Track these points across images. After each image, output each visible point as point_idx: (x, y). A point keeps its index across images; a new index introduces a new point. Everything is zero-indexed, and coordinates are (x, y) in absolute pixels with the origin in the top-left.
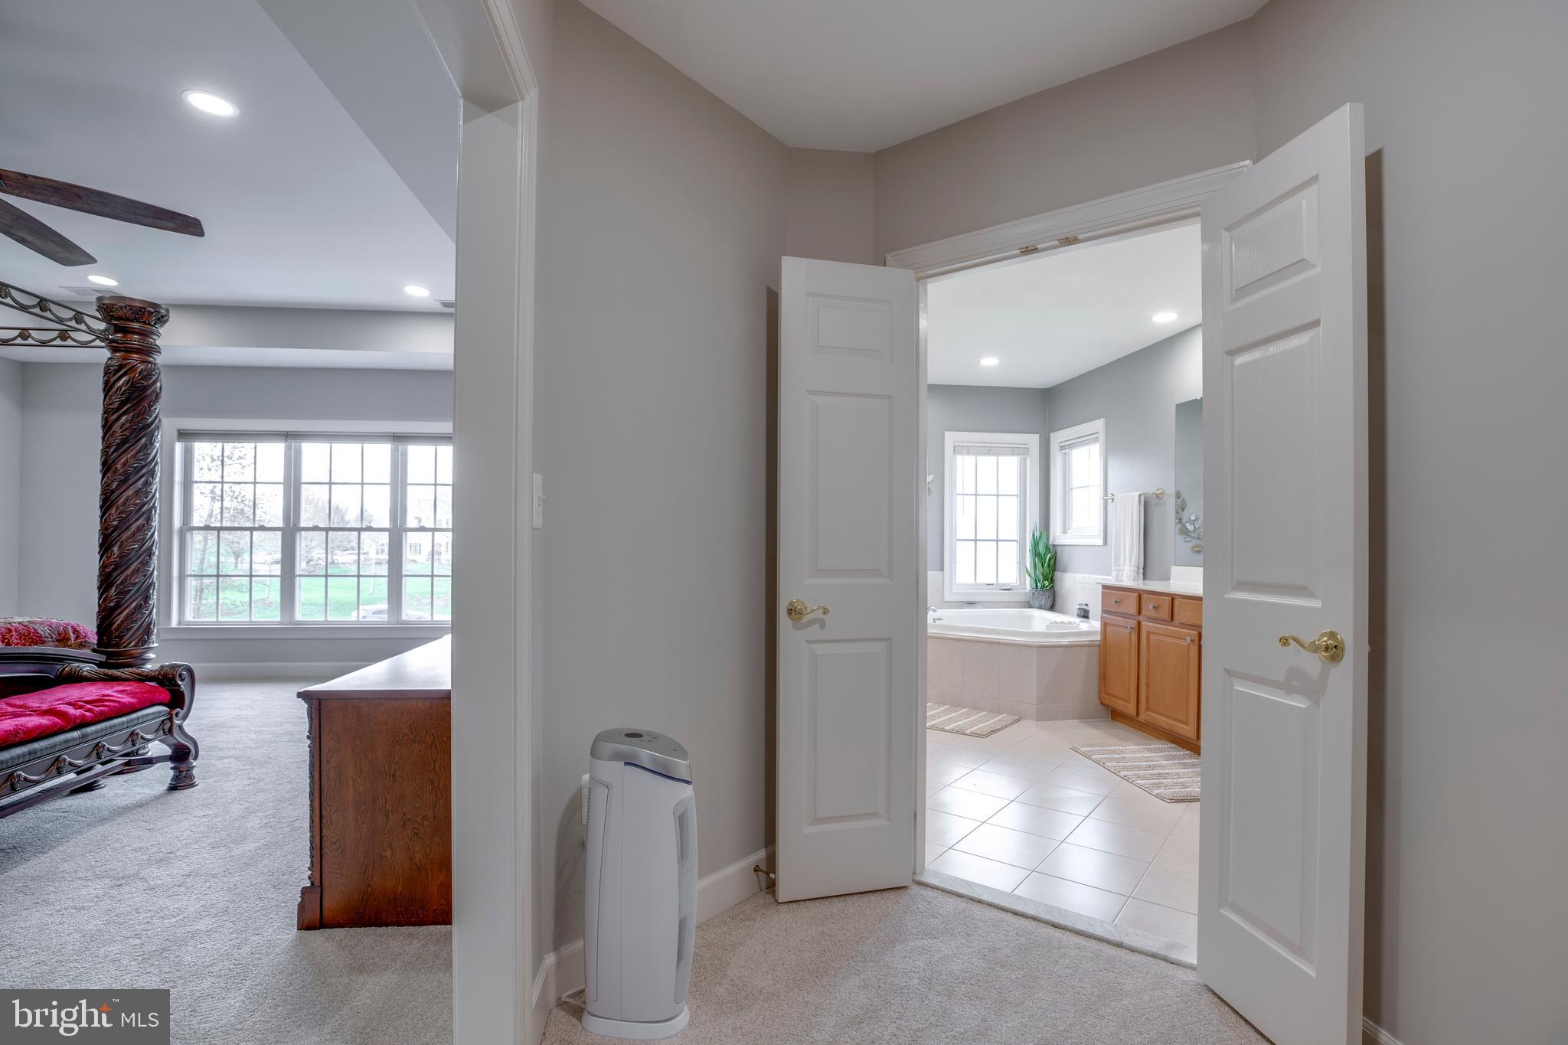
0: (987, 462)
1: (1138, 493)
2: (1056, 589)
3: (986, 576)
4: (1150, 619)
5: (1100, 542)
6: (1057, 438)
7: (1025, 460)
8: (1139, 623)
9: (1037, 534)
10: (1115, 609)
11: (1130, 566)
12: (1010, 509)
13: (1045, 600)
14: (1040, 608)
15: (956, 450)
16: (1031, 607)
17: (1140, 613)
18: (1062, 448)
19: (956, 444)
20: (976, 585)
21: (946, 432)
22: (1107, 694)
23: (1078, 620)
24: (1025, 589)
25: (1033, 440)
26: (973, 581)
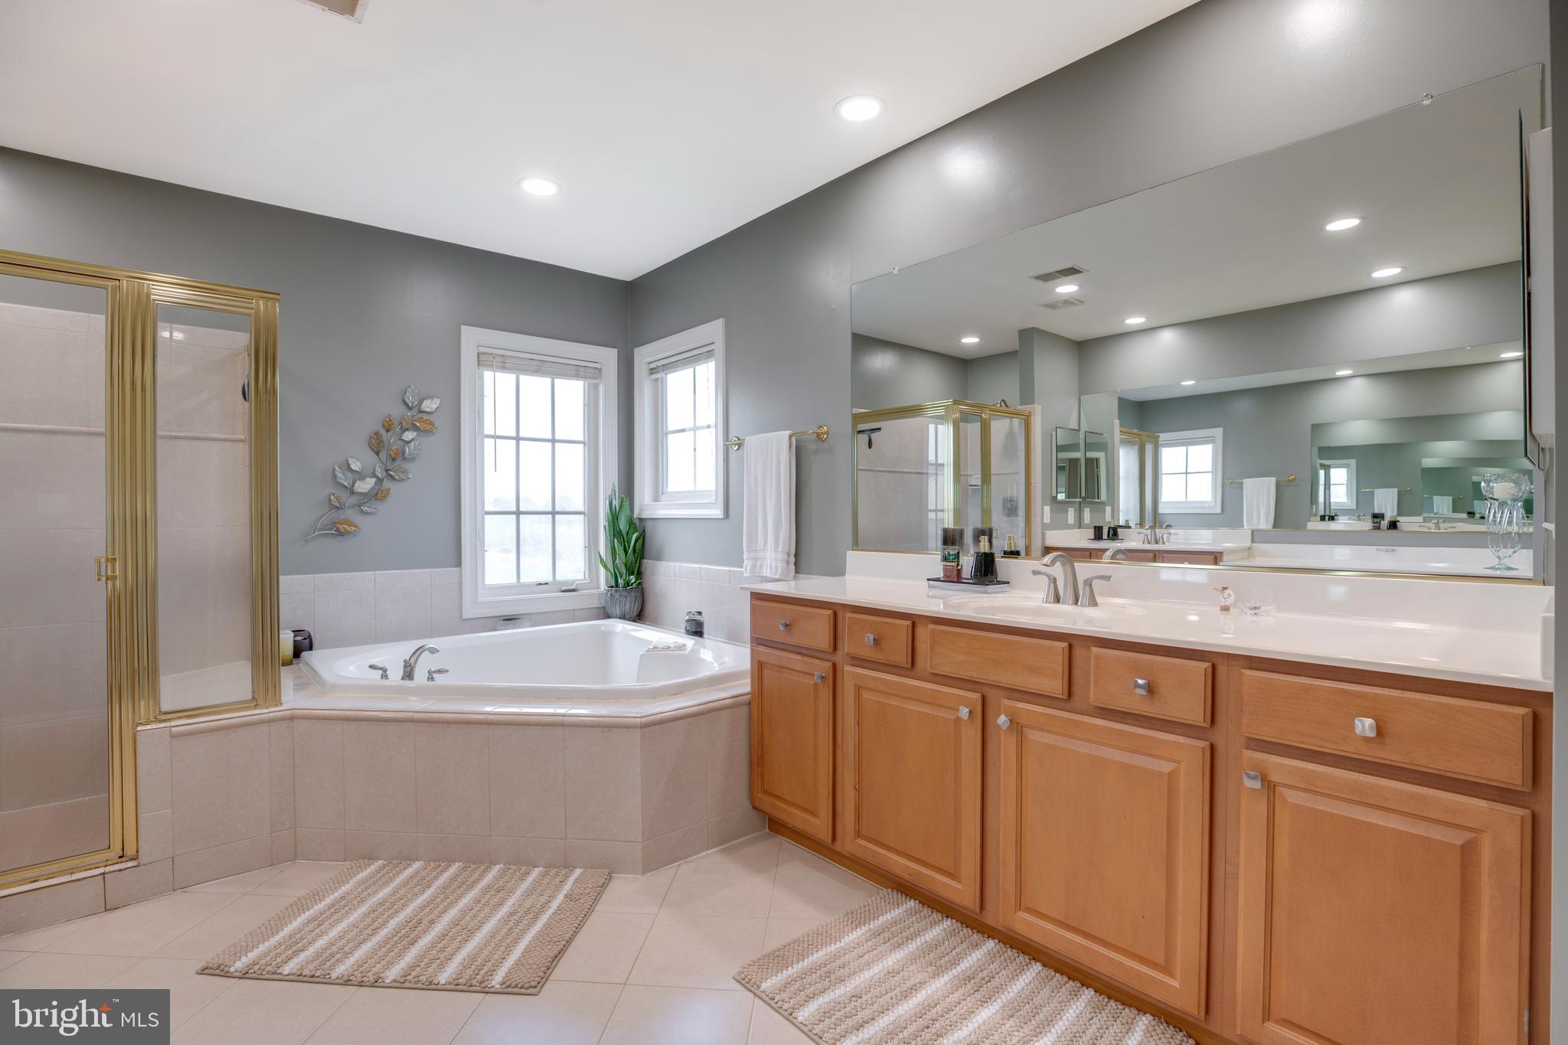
0: (535, 386)
1: (788, 432)
2: (646, 585)
3: (537, 569)
4: (859, 661)
5: (717, 512)
6: (644, 355)
7: (596, 387)
8: (834, 666)
9: (616, 503)
10: (780, 634)
11: (776, 551)
12: (573, 461)
13: (629, 605)
14: (623, 617)
15: (484, 360)
16: (608, 616)
17: (835, 648)
18: (652, 371)
19: (482, 350)
20: (519, 587)
21: (463, 327)
22: (766, 792)
23: (690, 642)
24: (599, 588)
25: (608, 358)
26: (514, 580)
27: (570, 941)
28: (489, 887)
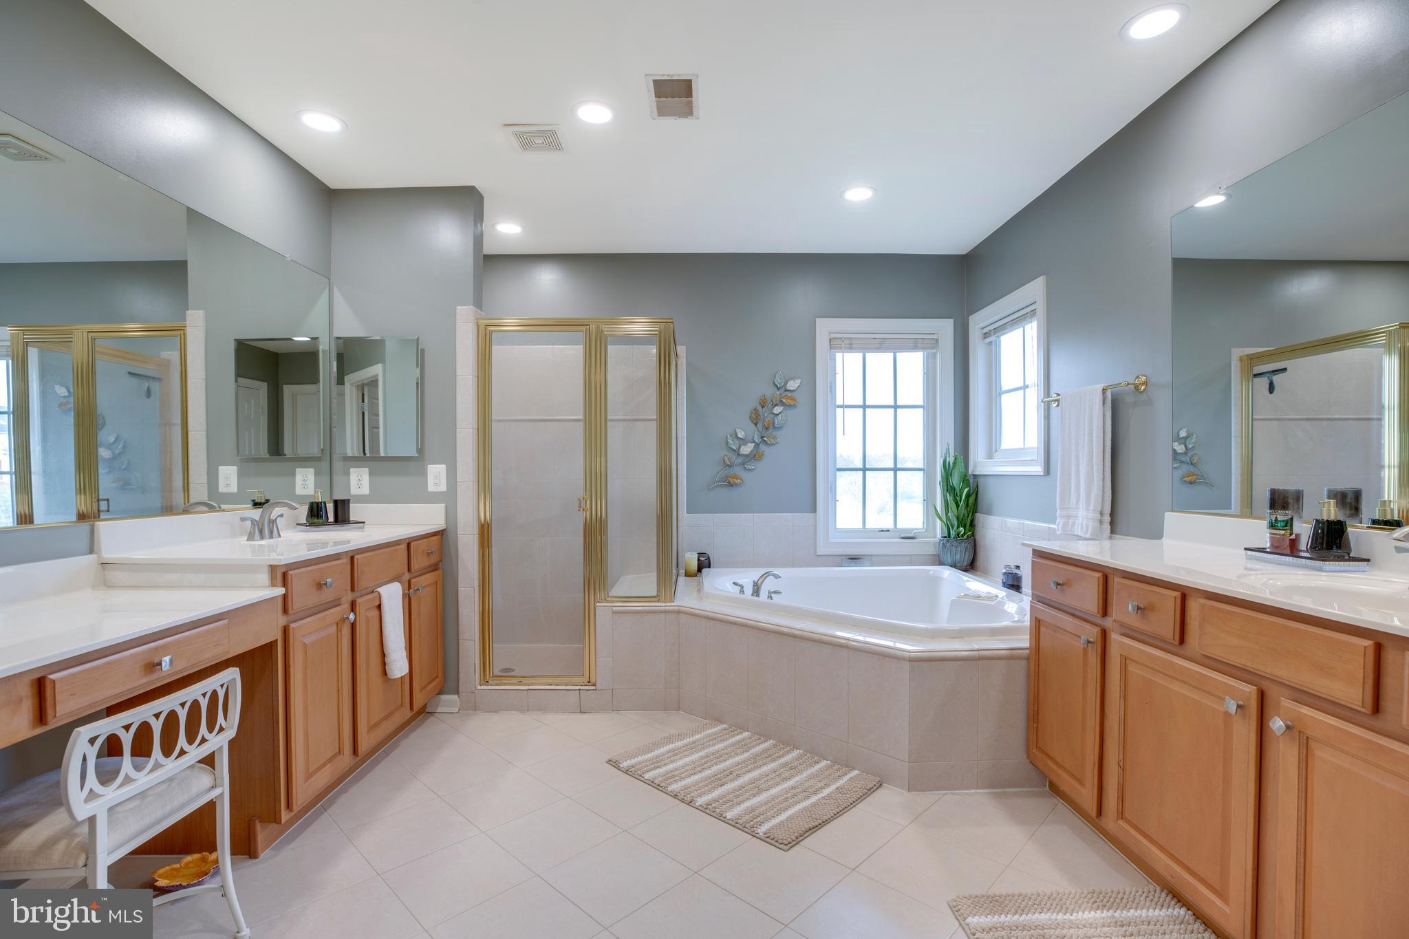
0: (880, 362)
1: (1100, 386)
2: (978, 537)
3: (879, 520)
4: (1129, 633)
5: (1038, 469)
6: (979, 321)
7: (934, 355)
8: (1104, 634)
9: (952, 460)
10: (1055, 595)
11: (1088, 510)
12: (913, 423)
13: (962, 555)
14: (954, 566)
15: (835, 344)
16: (941, 563)
17: (1105, 612)
18: (986, 335)
19: (833, 336)
20: (864, 531)
21: (817, 319)
22: (1038, 747)
23: (1002, 593)
24: (935, 537)
25: (944, 328)
26: (860, 526)
27: (826, 822)
28: (786, 764)
